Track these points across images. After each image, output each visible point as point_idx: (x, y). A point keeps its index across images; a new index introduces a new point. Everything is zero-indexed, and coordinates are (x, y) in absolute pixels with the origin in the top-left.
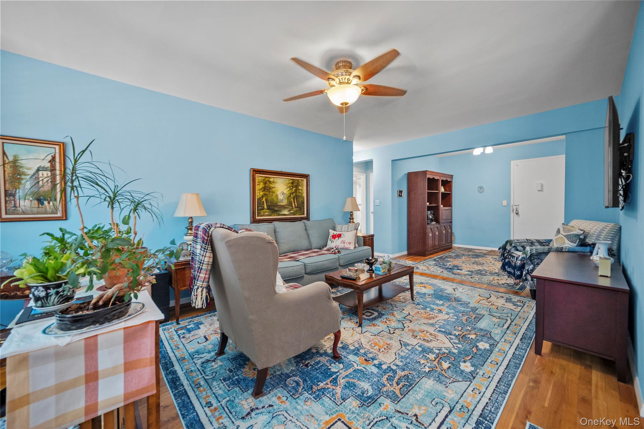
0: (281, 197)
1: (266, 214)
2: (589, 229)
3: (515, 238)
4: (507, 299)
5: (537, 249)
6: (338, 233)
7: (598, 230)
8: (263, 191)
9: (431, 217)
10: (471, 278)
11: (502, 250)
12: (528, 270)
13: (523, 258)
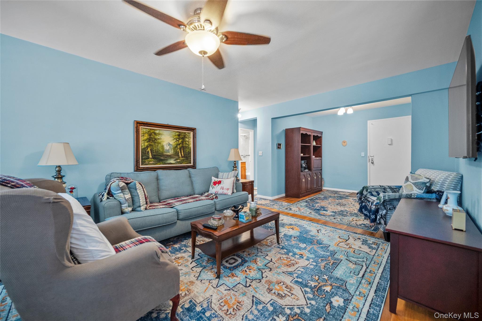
0: (167, 148)
1: (151, 163)
2: (434, 178)
3: (371, 185)
4: (363, 241)
5: (389, 196)
6: (219, 180)
7: (442, 179)
8: (147, 142)
9: (304, 166)
10: (334, 219)
11: (360, 195)
12: (381, 215)
13: (377, 203)
